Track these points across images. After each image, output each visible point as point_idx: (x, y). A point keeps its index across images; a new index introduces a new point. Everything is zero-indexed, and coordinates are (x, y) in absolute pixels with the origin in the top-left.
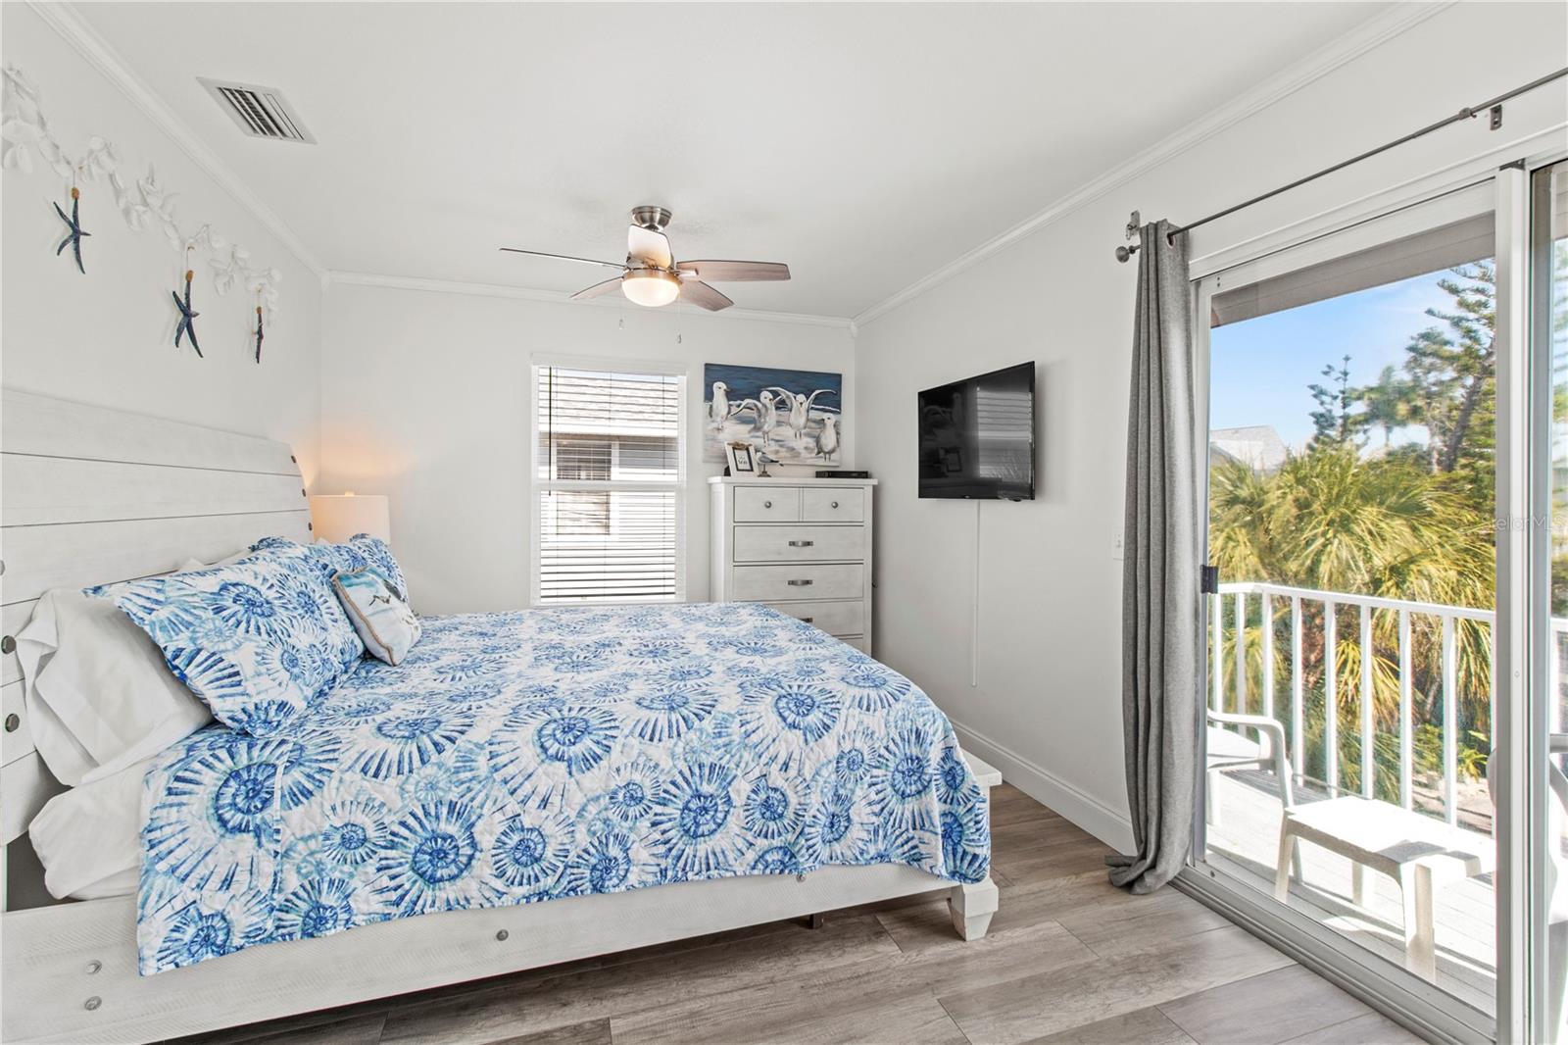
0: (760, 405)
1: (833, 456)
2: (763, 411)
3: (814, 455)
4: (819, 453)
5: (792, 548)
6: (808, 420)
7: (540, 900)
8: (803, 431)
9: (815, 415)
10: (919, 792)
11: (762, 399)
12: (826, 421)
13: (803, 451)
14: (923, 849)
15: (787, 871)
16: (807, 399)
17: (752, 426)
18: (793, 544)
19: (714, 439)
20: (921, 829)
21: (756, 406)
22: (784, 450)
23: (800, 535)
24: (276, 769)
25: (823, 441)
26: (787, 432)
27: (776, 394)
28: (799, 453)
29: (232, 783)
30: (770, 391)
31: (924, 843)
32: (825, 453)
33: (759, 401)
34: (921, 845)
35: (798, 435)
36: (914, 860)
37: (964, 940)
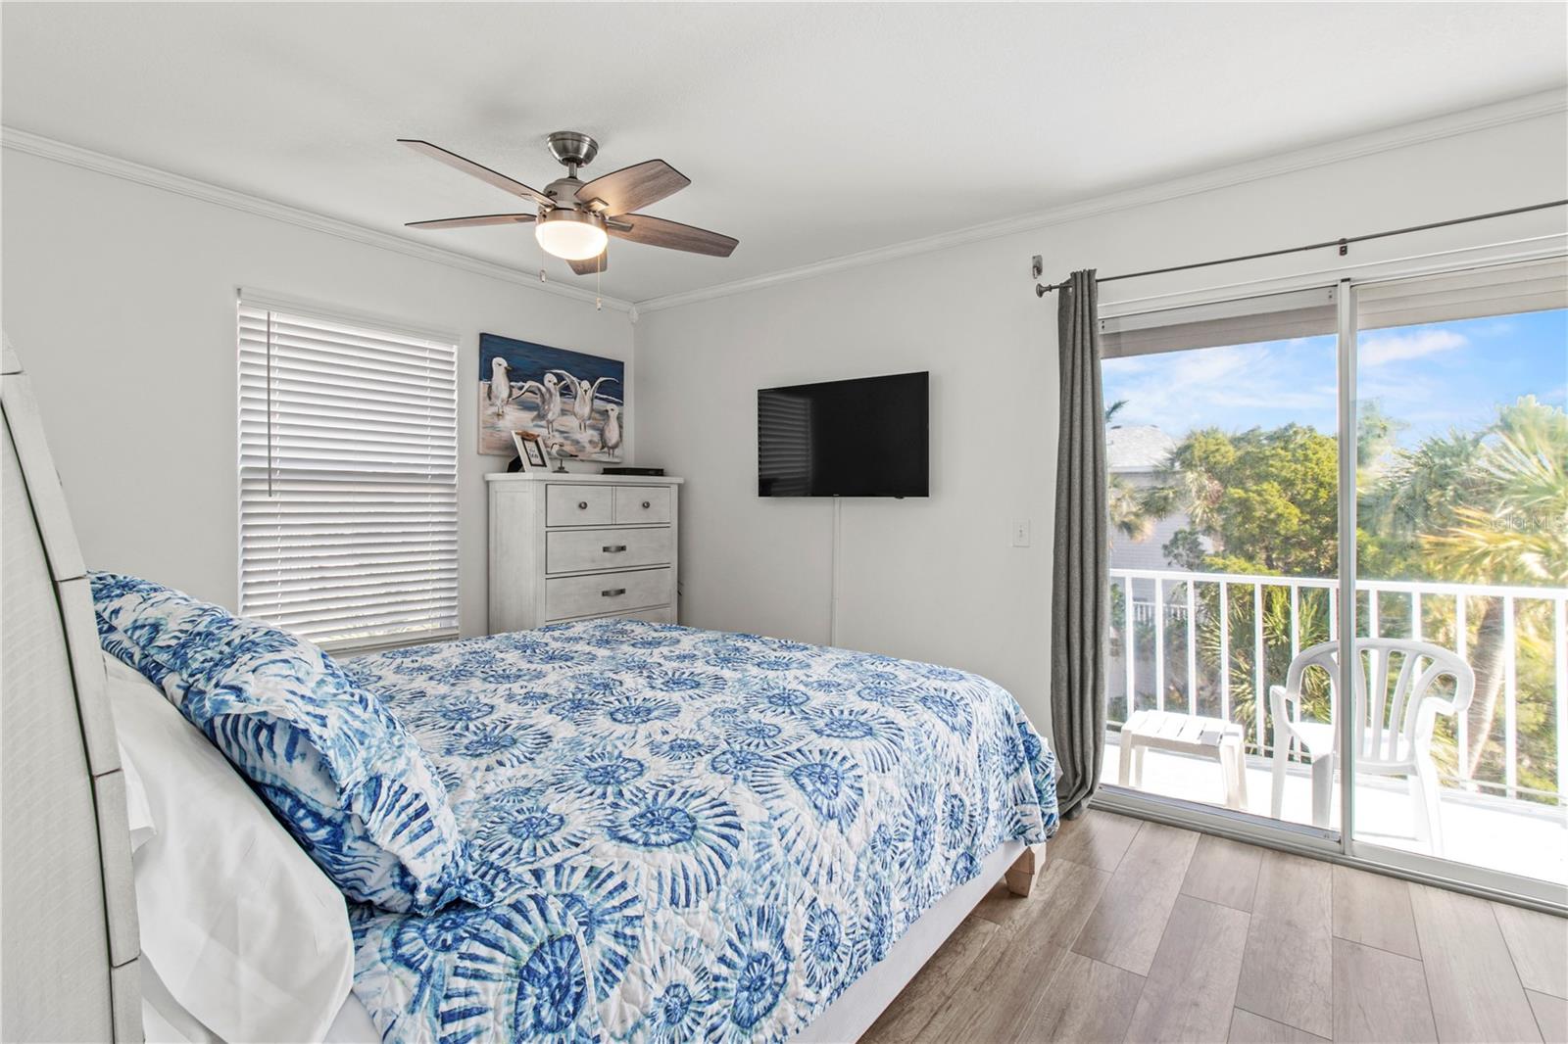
0: (543, 389)
1: (617, 452)
2: (547, 396)
3: (598, 450)
4: (603, 448)
5: (606, 553)
6: (592, 410)
7: (839, 995)
8: (588, 423)
9: (599, 405)
10: (1016, 770)
11: (546, 382)
12: (610, 412)
13: (587, 445)
14: (1025, 821)
15: (971, 876)
16: (592, 386)
17: (535, 413)
18: (605, 549)
19: (493, 427)
20: (1022, 803)
21: (539, 390)
22: (569, 442)
23: (612, 539)
24: (575, 942)
25: (607, 434)
26: (572, 423)
27: (560, 378)
28: (584, 447)
29: (529, 989)
30: (555, 374)
31: (1026, 815)
32: (609, 448)
33: (543, 385)
34: (1024, 819)
35: (583, 427)
36: (1019, 834)
37: (1026, 897)
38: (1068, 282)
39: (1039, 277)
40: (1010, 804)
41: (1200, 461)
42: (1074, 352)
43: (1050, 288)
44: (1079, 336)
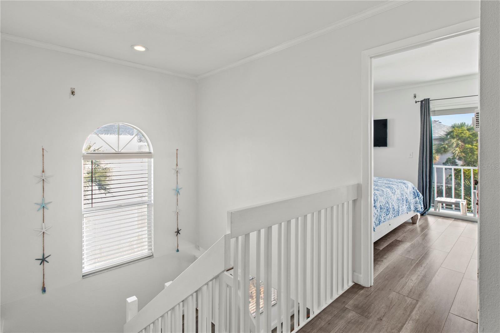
10: (415, 198)
37: (416, 224)
38: (423, 100)
39: (415, 99)
40: (414, 204)
41: (456, 136)
42: (424, 116)
43: (419, 102)
44: (426, 112)
